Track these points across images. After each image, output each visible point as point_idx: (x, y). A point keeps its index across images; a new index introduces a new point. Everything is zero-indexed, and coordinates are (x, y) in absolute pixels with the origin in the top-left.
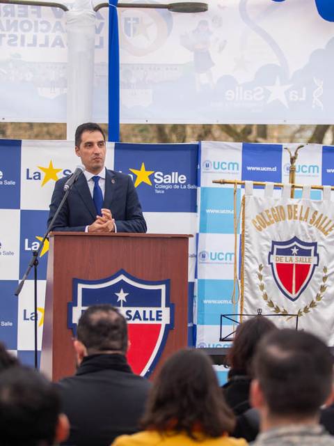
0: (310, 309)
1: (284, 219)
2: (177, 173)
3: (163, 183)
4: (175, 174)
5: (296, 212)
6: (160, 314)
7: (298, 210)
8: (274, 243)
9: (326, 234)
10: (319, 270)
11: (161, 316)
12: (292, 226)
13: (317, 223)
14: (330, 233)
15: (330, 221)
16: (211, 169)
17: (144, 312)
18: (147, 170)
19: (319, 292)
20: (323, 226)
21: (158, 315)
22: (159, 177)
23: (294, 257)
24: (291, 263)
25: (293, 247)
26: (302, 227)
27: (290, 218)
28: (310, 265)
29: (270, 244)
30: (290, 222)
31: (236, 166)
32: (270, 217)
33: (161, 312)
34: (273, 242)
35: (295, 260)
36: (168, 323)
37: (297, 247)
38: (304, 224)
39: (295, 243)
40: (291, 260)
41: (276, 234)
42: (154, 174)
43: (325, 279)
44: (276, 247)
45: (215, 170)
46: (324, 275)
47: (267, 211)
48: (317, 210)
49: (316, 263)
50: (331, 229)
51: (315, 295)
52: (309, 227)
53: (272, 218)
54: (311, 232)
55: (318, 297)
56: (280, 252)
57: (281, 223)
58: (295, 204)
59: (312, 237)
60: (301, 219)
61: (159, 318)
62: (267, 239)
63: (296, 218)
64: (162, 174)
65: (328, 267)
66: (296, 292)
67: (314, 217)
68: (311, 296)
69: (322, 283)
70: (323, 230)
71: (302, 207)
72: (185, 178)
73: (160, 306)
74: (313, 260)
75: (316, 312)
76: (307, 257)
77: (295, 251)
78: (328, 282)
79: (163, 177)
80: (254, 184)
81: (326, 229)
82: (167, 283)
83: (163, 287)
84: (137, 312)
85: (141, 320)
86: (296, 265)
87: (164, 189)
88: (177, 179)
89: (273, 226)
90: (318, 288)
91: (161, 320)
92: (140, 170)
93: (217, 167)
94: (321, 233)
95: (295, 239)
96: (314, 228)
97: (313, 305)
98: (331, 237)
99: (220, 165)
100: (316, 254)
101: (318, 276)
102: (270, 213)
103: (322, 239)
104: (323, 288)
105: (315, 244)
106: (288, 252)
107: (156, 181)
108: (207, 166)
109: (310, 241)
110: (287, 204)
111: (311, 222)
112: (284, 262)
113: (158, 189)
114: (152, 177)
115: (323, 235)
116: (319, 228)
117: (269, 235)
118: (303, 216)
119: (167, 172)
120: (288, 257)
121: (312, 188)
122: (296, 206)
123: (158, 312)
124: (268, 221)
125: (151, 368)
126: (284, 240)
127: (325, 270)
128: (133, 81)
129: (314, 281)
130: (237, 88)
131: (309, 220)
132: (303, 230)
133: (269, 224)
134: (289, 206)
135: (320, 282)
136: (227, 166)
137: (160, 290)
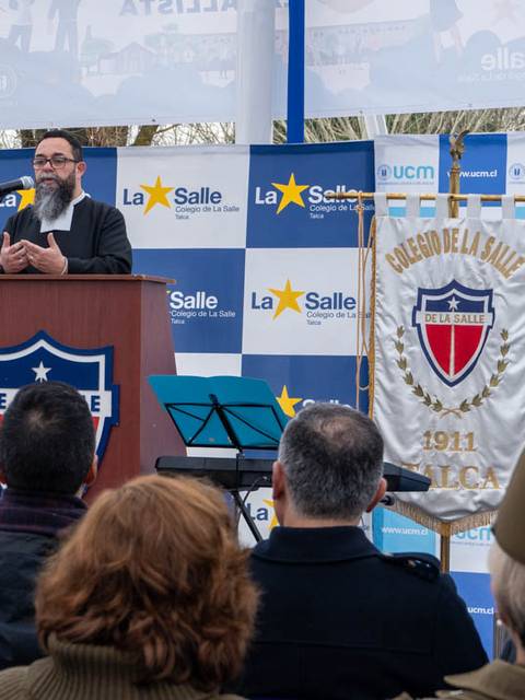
0: (483, 400)
1: (439, 252)
2: (344, 187)
3: (322, 203)
4: (341, 188)
5: (455, 240)
6: (97, 401)
7: (460, 236)
8: (422, 292)
9: (507, 275)
10: (494, 336)
11: (98, 404)
12: (450, 263)
13: (493, 257)
14: (514, 273)
15: (514, 253)
16: (391, 178)
18: (297, 184)
19: (496, 372)
20: (502, 262)
21: (94, 404)
22: (315, 194)
23: (452, 314)
24: (447, 323)
25: (450, 298)
26: (465, 264)
27: (446, 251)
28: (482, 327)
29: (415, 294)
30: (446, 256)
32: (414, 249)
33: (98, 397)
34: (420, 289)
35: (454, 318)
36: (109, 415)
37: (457, 298)
38: (470, 259)
39: (454, 291)
40: (448, 318)
41: (425, 277)
42: (308, 190)
43: (505, 349)
44: (425, 298)
45: (396, 180)
46: (503, 343)
47: (410, 240)
48: (494, 235)
49: (490, 323)
50: (514, 267)
51: (488, 377)
52: (481, 264)
53: (419, 252)
54: (483, 272)
55: (494, 380)
56: (432, 306)
57: (434, 259)
58: (455, 227)
59: (484, 280)
60: (464, 251)
61: (96, 407)
62: (410, 286)
63: (455, 250)
64: (320, 189)
65: (510, 331)
66: (456, 371)
67: (488, 248)
68: (483, 378)
69: (500, 357)
70: (502, 269)
71: (467, 232)
73: (97, 389)
74: (487, 318)
75: (490, 405)
76: (478, 315)
77: (453, 304)
78: (510, 356)
79: (322, 193)
80: (388, 198)
81: (508, 267)
83: (101, 359)
86: (456, 326)
87: (324, 213)
89: (420, 264)
90: (493, 365)
91: (98, 410)
92: (287, 184)
94: (499, 273)
95: (455, 284)
96: (487, 266)
97: (486, 393)
98: (513, 280)
99: (405, 171)
100: (491, 310)
101: (493, 346)
102: (415, 244)
103: (500, 283)
104: (501, 365)
105: (489, 293)
106: (442, 306)
107: (311, 199)
108: (384, 173)
109: (482, 288)
110: (443, 228)
111: (484, 256)
112: (438, 323)
113: (315, 213)
114: (305, 195)
115: (502, 278)
116: (496, 266)
117: (413, 279)
118: (468, 246)
120: (444, 314)
122: (456, 231)
123: (94, 398)
124: (412, 255)
126: (439, 286)
127: (505, 334)
128: (341, 51)
129: (487, 354)
131: (479, 253)
132: (468, 269)
133: (413, 261)
134: (446, 231)
135: (496, 354)
136: (415, 173)
137: (98, 363)
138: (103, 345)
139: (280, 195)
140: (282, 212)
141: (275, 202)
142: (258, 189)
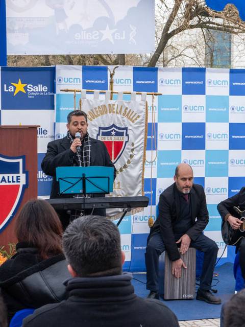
0: (124, 169)
1: (106, 113)
2: (41, 85)
3: (33, 92)
4: (40, 86)
5: (114, 109)
6: (19, 178)
7: (115, 107)
8: (100, 128)
9: (133, 122)
10: (129, 145)
11: (19, 179)
12: (112, 117)
13: (127, 115)
14: (136, 121)
15: (136, 114)
16: (63, 82)
17: (8, 177)
18: (22, 83)
19: (129, 159)
20: (131, 117)
21: (17, 179)
22: (30, 88)
23: (113, 137)
24: (111, 140)
25: (112, 131)
26: (118, 118)
27: (110, 113)
28: (123, 142)
29: (98, 129)
30: (110, 115)
31: (78, 80)
32: (97, 112)
33: (19, 176)
34: (99, 128)
35: (113, 139)
36: (25, 184)
37: (115, 131)
38: (119, 116)
39: (114, 128)
40: (111, 139)
41: (101, 122)
42: (27, 86)
43: (133, 150)
44: (101, 131)
45: (65, 83)
46: (132, 148)
47: (95, 108)
48: (127, 107)
49: (127, 140)
50: (136, 119)
51: (126, 161)
52: (123, 118)
53: (99, 113)
54: (124, 121)
55: (129, 162)
56: (104, 134)
57: (104, 116)
58: (113, 103)
59: (124, 124)
60: (117, 113)
61: (19, 180)
62: (95, 126)
63: (114, 112)
64: (32, 86)
65: (135, 143)
66: (115, 159)
67: (125, 112)
68: (124, 161)
69: (131, 153)
70: (131, 120)
71: (118, 105)
72: (47, 88)
73: (19, 173)
74: (125, 139)
75: (127, 171)
76: (121, 137)
77: (113, 133)
78: (135, 152)
79: (32, 87)
80: (87, 92)
81: (133, 119)
82: (24, 158)
83: (21, 161)
84: (3, 178)
85: (6, 182)
86: (114, 142)
87: (34, 95)
88: (42, 89)
89: (99, 117)
90: (128, 156)
91: (19, 182)
92: (18, 83)
93: (66, 81)
94: (130, 121)
95: (114, 126)
96: (125, 118)
97: (125, 167)
98: (136, 124)
99: (69, 80)
100: (127, 135)
101: (128, 149)
102: (97, 110)
103: (131, 126)
104: (131, 156)
105: (126, 129)
106: (109, 134)
107: (28, 90)
108: (60, 80)
109: (123, 127)
110: (108, 103)
111: (124, 115)
112: (107, 140)
113: (30, 95)
114: (25, 88)
115: (131, 123)
116: (129, 118)
117: (96, 123)
118: (118, 111)
119: (35, 84)
120: (109, 137)
121: (124, 93)
122: (114, 105)
123: (17, 177)
124: (96, 114)
125: (14, 214)
126: (107, 126)
127: (133, 144)
128: (16, 28)
129: (126, 152)
130: (82, 32)
131: (122, 113)
132: (118, 120)
133: (97, 116)
134: (110, 105)
135: (130, 152)
136: (73, 80)
137: (19, 162)
138: (21, 155)
139: (15, 88)
140: (16, 95)
141: (13, 91)
142: (5, 85)
